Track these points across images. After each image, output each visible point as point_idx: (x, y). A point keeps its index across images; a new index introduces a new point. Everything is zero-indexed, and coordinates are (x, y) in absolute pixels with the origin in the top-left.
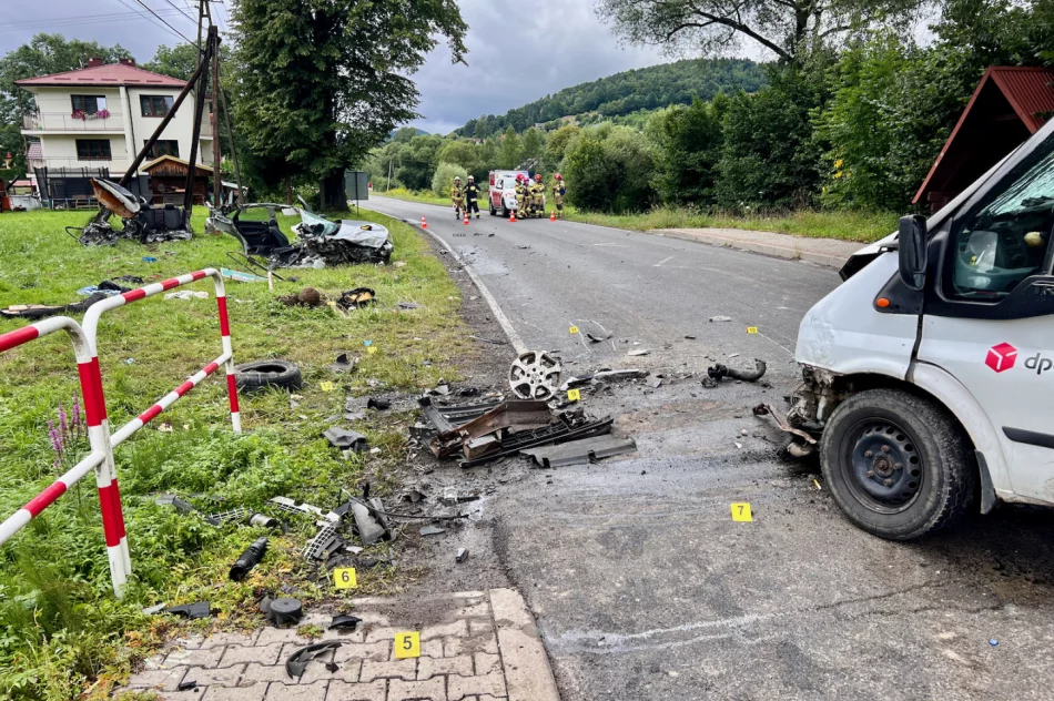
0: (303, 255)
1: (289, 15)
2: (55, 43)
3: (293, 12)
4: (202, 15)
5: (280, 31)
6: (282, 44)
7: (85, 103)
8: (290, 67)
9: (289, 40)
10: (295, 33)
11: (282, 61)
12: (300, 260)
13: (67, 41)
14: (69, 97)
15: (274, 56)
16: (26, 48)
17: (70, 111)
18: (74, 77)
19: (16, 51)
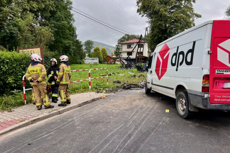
0: (145, 71)
1: (157, 30)
2: (128, 35)
3: (158, 29)
4: (146, 30)
5: (156, 33)
6: (156, 35)
7: (129, 46)
8: (157, 39)
9: (157, 34)
10: (159, 33)
11: (156, 38)
12: (144, 72)
13: (130, 35)
14: (127, 45)
15: (155, 37)
16: (123, 37)
17: (127, 47)
18: (128, 42)
19: (122, 37)
